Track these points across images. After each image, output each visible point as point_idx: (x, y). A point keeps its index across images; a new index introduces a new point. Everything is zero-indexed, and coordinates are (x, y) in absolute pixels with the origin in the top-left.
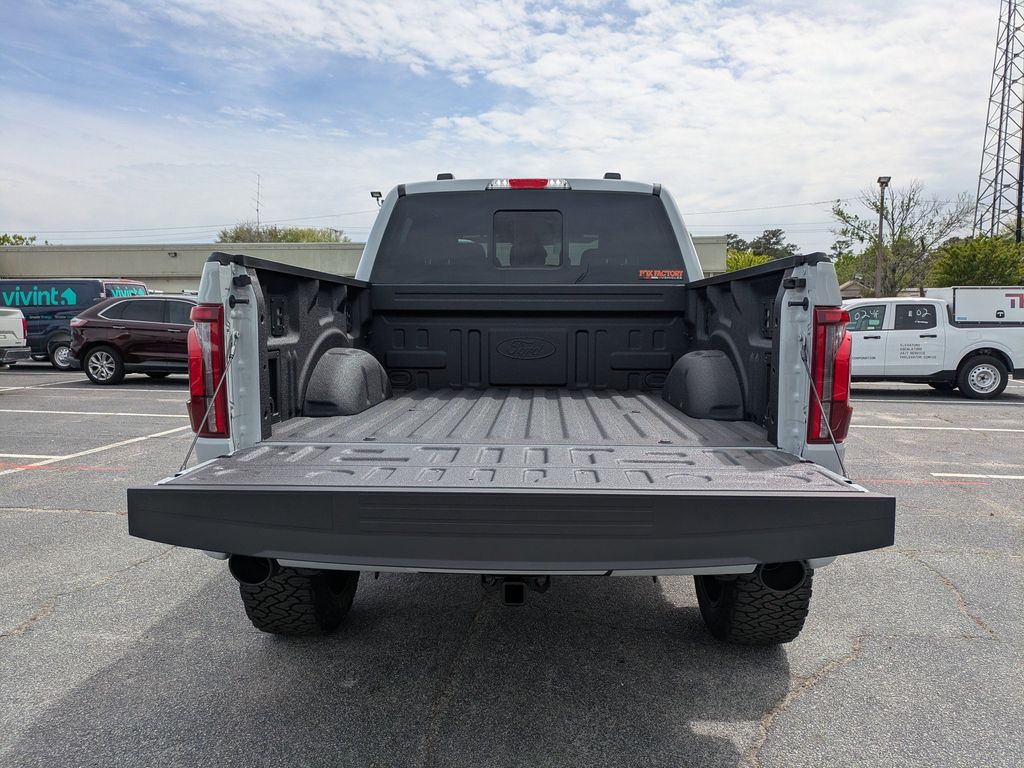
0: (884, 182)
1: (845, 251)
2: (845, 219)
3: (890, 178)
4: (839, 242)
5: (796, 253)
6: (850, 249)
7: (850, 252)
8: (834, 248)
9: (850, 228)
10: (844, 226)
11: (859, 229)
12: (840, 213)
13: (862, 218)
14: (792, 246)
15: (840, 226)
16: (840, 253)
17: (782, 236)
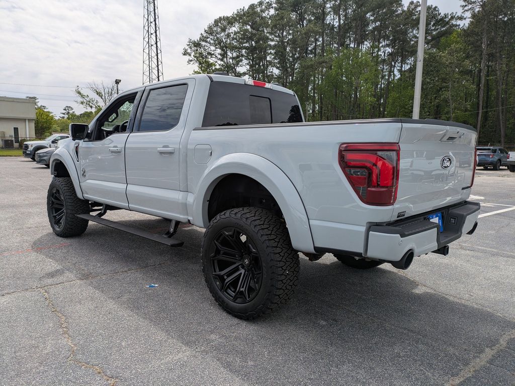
0: (117, 82)
1: (71, 112)
2: (82, 96)
3: (120, 81)
4: (67, 107)
5: (45, 110)
6: (73, 111)
7: (73, 112)
8: (65, 110)
9: (85, 101)
10: (82, 100)
11: (89, 102)
12: (79, 93)
13: (90, 97)
14: (44, 107)
15: (80, 99)
16: (68, 113)
17: (37, 101)
